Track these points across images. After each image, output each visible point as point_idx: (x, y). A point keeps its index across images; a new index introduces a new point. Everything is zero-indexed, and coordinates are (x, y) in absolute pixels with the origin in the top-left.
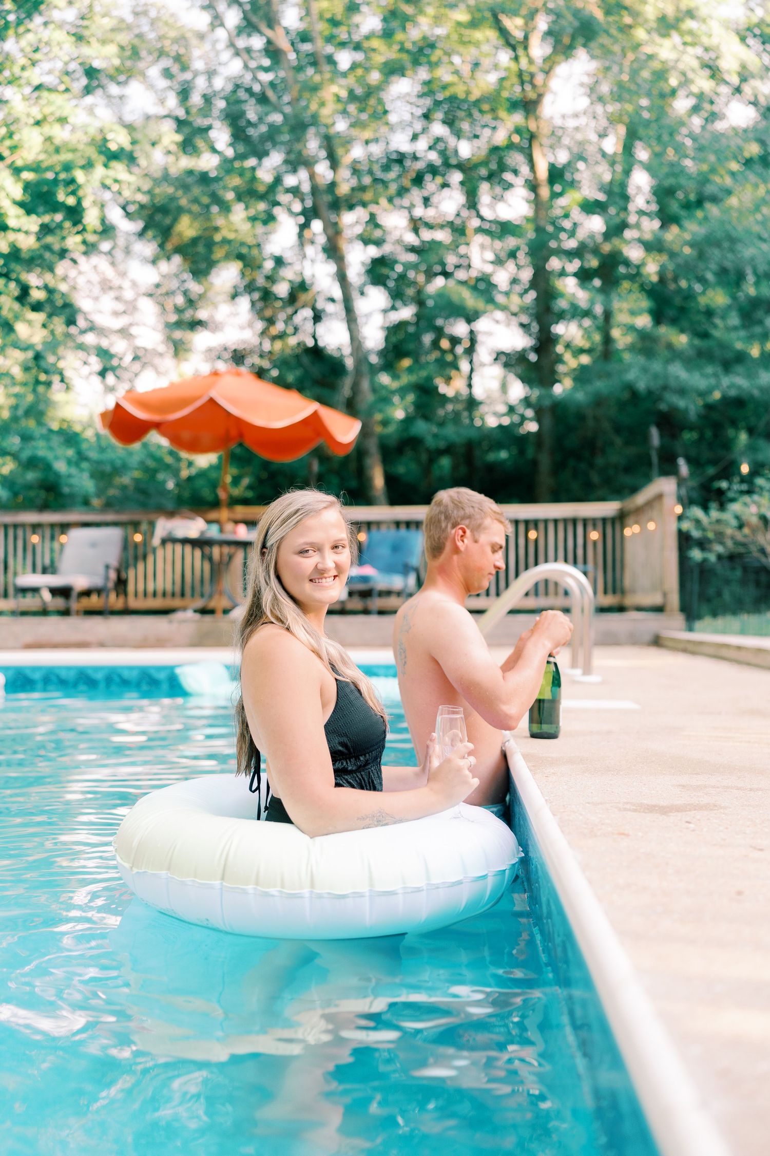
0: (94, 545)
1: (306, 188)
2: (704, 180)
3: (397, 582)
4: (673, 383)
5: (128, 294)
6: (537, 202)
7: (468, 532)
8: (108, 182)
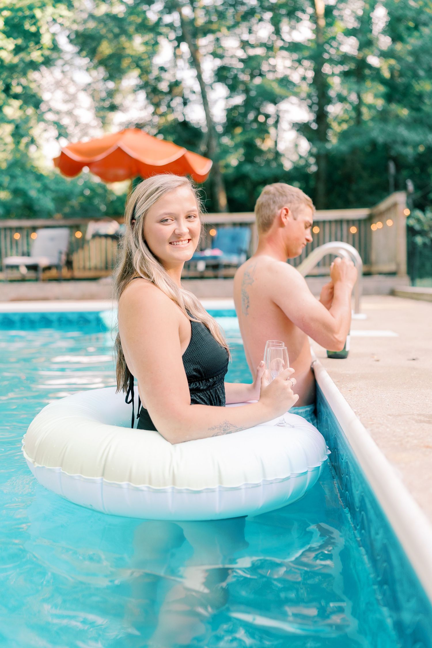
0: (52, 239)
1: (177, 24)
2: (420, 11)
3: (234, 259)
4: (399, 139)
5: (72, 90)
6: (318, 31)
7: (290, 212)
8: (55, 17)
